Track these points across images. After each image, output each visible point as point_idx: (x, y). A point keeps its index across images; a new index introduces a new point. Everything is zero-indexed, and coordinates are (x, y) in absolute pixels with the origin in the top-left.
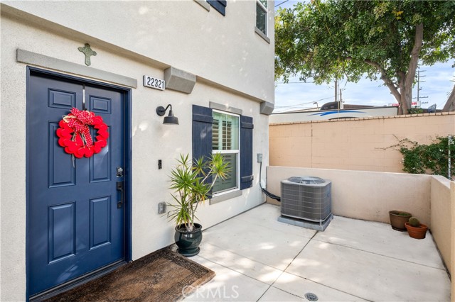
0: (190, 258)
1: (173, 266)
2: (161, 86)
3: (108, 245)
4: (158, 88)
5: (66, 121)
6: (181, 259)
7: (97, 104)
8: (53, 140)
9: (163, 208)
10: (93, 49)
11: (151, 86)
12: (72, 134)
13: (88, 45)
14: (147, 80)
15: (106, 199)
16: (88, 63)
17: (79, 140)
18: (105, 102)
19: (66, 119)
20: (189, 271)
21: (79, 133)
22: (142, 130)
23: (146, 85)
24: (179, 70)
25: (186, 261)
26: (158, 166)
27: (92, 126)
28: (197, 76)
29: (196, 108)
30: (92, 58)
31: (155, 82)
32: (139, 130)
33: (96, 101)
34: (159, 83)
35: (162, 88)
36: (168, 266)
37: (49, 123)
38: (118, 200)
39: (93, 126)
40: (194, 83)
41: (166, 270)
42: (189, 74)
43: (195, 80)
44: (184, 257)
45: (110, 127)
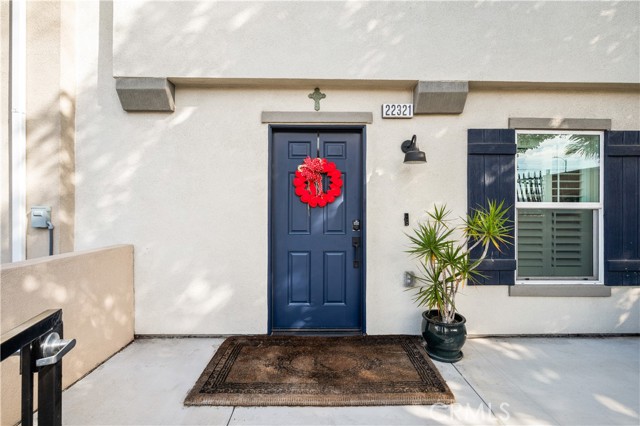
0: (434, 362)
1: (405, 360)
2: (407, 112)
3: (342, 306)
4: (401, 116)
5: (300, 170)
6: (422, 357)
7: (332, 149)
8: (292, 189)
9: (411, 279)
10: (322, 92)
11: (391, 116)
12: (306, 183)
13: (317, 89)
14: (385, 110)
15: (340, 254)
16: (317, 108)
17: (313, 189)
18: (340, 146)
19: (300, 168)
20: (418, 377)
21: (312, 181)
22: (380, 174)
23: (385, 115)
24: (432, 83)
25: (425, 363)
26: (403, 222)
27: (324, 174)
28: (470, 82)
29: (473, 134)
30: (322, 101)
31: (397, 110)
32: (375, 174)
33: (330, 147)
34: (403, 110)
35: (408, 116)
36: (398, 357)
37: (290, 173)
38: (355, 258)
39: (326, 174)
40: (465, 95)
41: (392, 360)
42: (452, 83)
43: (466, 89)
44: (426, 356)
45: (345, 173)
